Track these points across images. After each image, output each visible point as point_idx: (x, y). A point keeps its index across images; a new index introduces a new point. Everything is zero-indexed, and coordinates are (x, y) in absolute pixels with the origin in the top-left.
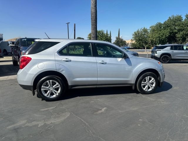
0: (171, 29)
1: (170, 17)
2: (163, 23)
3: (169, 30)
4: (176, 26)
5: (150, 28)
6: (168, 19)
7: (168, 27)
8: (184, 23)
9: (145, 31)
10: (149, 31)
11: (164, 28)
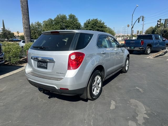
0: (61, 26)
1: (58, 15)
2: (54, 20)
3: (59, 26)
4: (63, 22)
5: (43, 22)
6: (57, 16)
7: (58, 23)
8: (69, 21)
9: (39, 25)
10: (42, 25)
11: (56, 24)
